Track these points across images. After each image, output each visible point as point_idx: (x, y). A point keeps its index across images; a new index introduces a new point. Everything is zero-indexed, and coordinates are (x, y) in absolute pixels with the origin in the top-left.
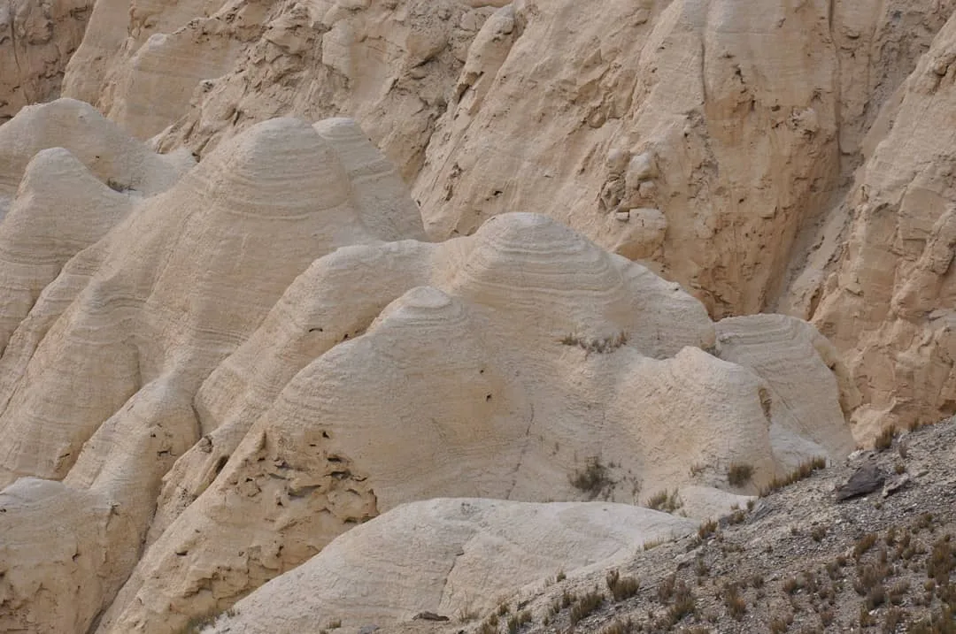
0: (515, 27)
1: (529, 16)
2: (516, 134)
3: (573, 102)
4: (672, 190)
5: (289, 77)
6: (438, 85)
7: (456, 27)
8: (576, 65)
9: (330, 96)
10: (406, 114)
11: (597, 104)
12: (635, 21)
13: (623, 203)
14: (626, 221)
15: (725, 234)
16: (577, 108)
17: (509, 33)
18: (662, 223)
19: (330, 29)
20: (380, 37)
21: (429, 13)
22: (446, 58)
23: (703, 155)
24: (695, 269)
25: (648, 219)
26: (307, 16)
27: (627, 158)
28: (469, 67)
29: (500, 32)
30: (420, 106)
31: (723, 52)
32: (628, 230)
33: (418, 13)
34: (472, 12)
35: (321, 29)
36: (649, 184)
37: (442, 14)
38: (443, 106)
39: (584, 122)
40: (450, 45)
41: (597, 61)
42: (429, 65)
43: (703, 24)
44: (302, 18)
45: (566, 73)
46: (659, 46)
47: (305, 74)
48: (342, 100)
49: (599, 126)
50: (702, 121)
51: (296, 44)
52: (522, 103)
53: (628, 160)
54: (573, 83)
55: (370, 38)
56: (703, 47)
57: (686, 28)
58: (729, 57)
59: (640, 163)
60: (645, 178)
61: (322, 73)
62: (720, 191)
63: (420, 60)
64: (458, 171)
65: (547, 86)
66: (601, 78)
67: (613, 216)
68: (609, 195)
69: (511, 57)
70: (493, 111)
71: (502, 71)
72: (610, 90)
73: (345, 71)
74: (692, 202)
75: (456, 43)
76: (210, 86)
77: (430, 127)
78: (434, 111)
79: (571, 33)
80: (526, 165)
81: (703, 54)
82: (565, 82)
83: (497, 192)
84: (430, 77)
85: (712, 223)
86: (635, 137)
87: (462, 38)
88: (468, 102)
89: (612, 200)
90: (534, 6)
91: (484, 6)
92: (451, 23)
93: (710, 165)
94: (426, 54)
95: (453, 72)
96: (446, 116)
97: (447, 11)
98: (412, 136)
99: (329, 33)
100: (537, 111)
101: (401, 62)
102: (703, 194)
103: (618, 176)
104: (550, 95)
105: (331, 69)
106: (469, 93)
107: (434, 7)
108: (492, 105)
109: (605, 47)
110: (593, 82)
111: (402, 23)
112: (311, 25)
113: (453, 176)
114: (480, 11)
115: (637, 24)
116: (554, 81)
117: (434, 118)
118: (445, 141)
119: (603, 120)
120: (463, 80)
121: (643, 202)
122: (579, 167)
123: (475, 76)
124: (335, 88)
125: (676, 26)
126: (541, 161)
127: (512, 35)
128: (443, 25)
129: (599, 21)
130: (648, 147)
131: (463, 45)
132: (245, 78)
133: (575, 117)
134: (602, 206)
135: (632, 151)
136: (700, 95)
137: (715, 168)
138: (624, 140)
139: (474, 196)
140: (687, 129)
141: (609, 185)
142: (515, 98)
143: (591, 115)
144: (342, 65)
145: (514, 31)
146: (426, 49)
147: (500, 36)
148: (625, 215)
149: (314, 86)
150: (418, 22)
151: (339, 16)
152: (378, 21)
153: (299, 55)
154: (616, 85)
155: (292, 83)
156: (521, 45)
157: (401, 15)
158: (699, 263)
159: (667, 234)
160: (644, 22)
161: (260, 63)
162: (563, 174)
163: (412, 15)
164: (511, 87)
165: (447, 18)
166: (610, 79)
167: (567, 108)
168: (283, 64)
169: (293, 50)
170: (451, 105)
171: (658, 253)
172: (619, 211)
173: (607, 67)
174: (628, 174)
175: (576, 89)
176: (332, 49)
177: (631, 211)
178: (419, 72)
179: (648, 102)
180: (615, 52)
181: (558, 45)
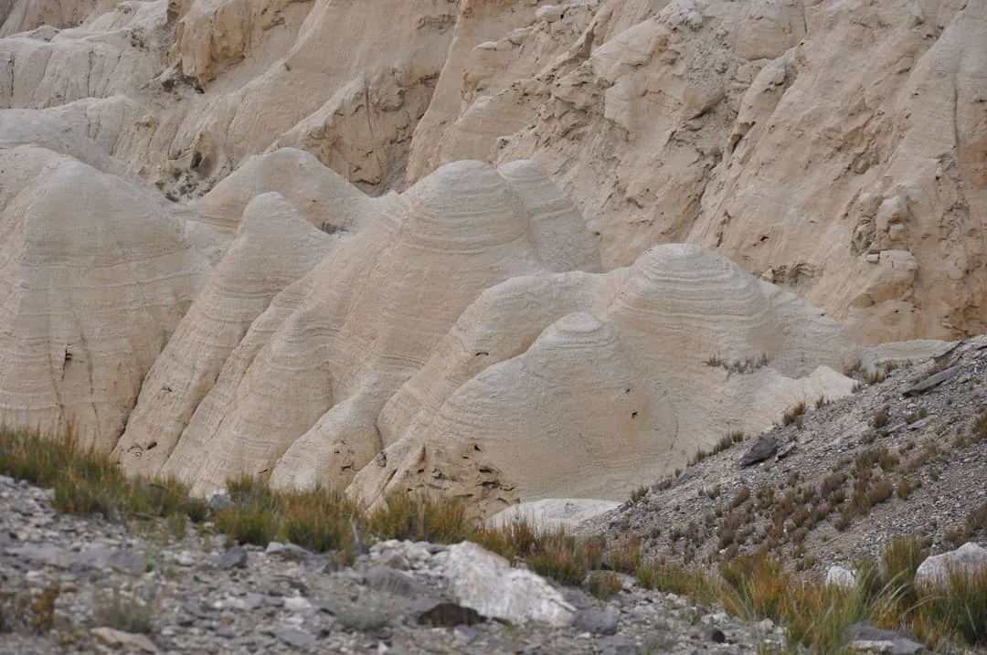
0: (786, 77)
1: (799, 67)
2: (783, 181)
3: (839, 149)
4: (923, 232)
5: (575, 132)
6: (715, 135)
7: (732, 79)
8: (841, 113)
9: (611, 149)
10: (683, 164)
11: (860, 150)
12: (898, 70)
13: (873, 246)
14: (876, 263)
15: (977, 274)
16: (841, 155)
17: (781, 84)
18: (912, 264)
19: (613, 85)
20: (660, 91)
21: (706, 67)
22: (722, 109)
23: (955, 197)
24: (946, 309)
25: (898, 261)
26: (592, 74)
27: (878, 201)
28: (741, 119)
29: (771, 83)
30: (696, 157)
31: (975, 97)
32: (877, 271)
33: (695, 67)
34: (749, 64)
35: (604, 85)
36: (900, 226)
37: (719, 67)
38: (718, 156)
39: (849, 169)
40: (726, 97)
41: (862, 108)
42: (705, 117)
43: (956, 70)
44: (587, 75)
45: (832, 121)
46: (914, 92)
47: (589, 129)
48: (623, 153)
49: (863, 171)
50: (953, 164)
51: (581, 99)
52: (789, 152)
53: (880, 203)
54: (838, 130)
55: (651, 93)
56: (956, 92)
57: (940, 75)
58: (981, 101)
59: (891, 205)
60: (895, 221)
61: (605, 127)
62: (972, 232)
63: (697, 112)
64: (728, 219)
65: (813, 134)
66: (865, 126)
67: (865, 257)
68: (860, 237)
69: (780, 106)
70: (761, 159)
71: (770, 122)
72: (874, 137)
73: (625, 124)
74: (944, 243)
75: (731, 95)
76: (505, 142)
77: (706, 175)
78: (710, 161)
79: (838, 82)
80: (792, 211)
81: (956, 99)
82: (831, 130)
83: (764, 238)
84: (706, 129)
85: (963, 264)
86: (888, 181)
87: (738, 90)
88: (740, 152)
89: (863, 243)
90: (803, 57)
91: (760, 58)
92: (727, 76)
93: (960, 207)
94: (702, 107)
95: (729, 122)
96: (721, 166)
97: (724, 64)
98: (688, 185)
99: (611, 89)
100: (803, 159)
101: (679, 114)
102: (954, 235)
103: (869, 219)
104: (816, 143)
105: (613, 123)
106: (742, 143)
107: (711, 61)
108: (763, 154)
109: (869, 94)
110: (858, 128)
111: (680, 77)
112: (596, 81)
113: (724, 223)
114: (756, 63)
115: (901, 72)
116: (820, 129)
117: (710, 168)
118: (719, 190)
119: (867, 166)
120: (736, 130)
121: (893, 243)
122: (843, 212)
123: (748, 126)
124: (617, 140)
125: (931, 72)
126: (808, 207)
127: (783, 86)
128: (719, 78)
129: (864, 70)
130: (899, 190)
131: (738, 97)
132: (536, 134)
133: (840, 164)
134: (854, 248)
135: (885, 194)
136: (952, 138)
137: (967, 209)
138: (878, 185)
139: (742, 243)
140: (938, 172)
141: (861, 228)
142: (782, 146)
143: (855, 161)
144: (623, 119)
145: (786, 81)
146: (702, 100)
147: (772, 87)
148: (875, 257)
149: (598, 139)
150: (694, 76)
151: (621, 72)
152: (658, 75)
153: (584, 110)
154: (878, 132)
155: (579, 138)
156: (791, 95)
157: (681, 68)
158: (949, 303)
159: (917, 274)
160: (908, 70)
161: (549, 119)
162: (827, 219)
163: (690, 69)
164: (779, 135)
165: (724, 71)
166: (875, 124)
167: (832, 155)
168: (571, 119)
169: (579, 104)
170: (726, 155)
171: (908, 293)
172: (871, 253)
173: (869, 115)
174: (878, 218)
175: (841, 137)
176: (615, 104)
177: (882, 253)
178: (696, 124)
179: (902, 148)
180: (879, 99)
181: (824, 94)
